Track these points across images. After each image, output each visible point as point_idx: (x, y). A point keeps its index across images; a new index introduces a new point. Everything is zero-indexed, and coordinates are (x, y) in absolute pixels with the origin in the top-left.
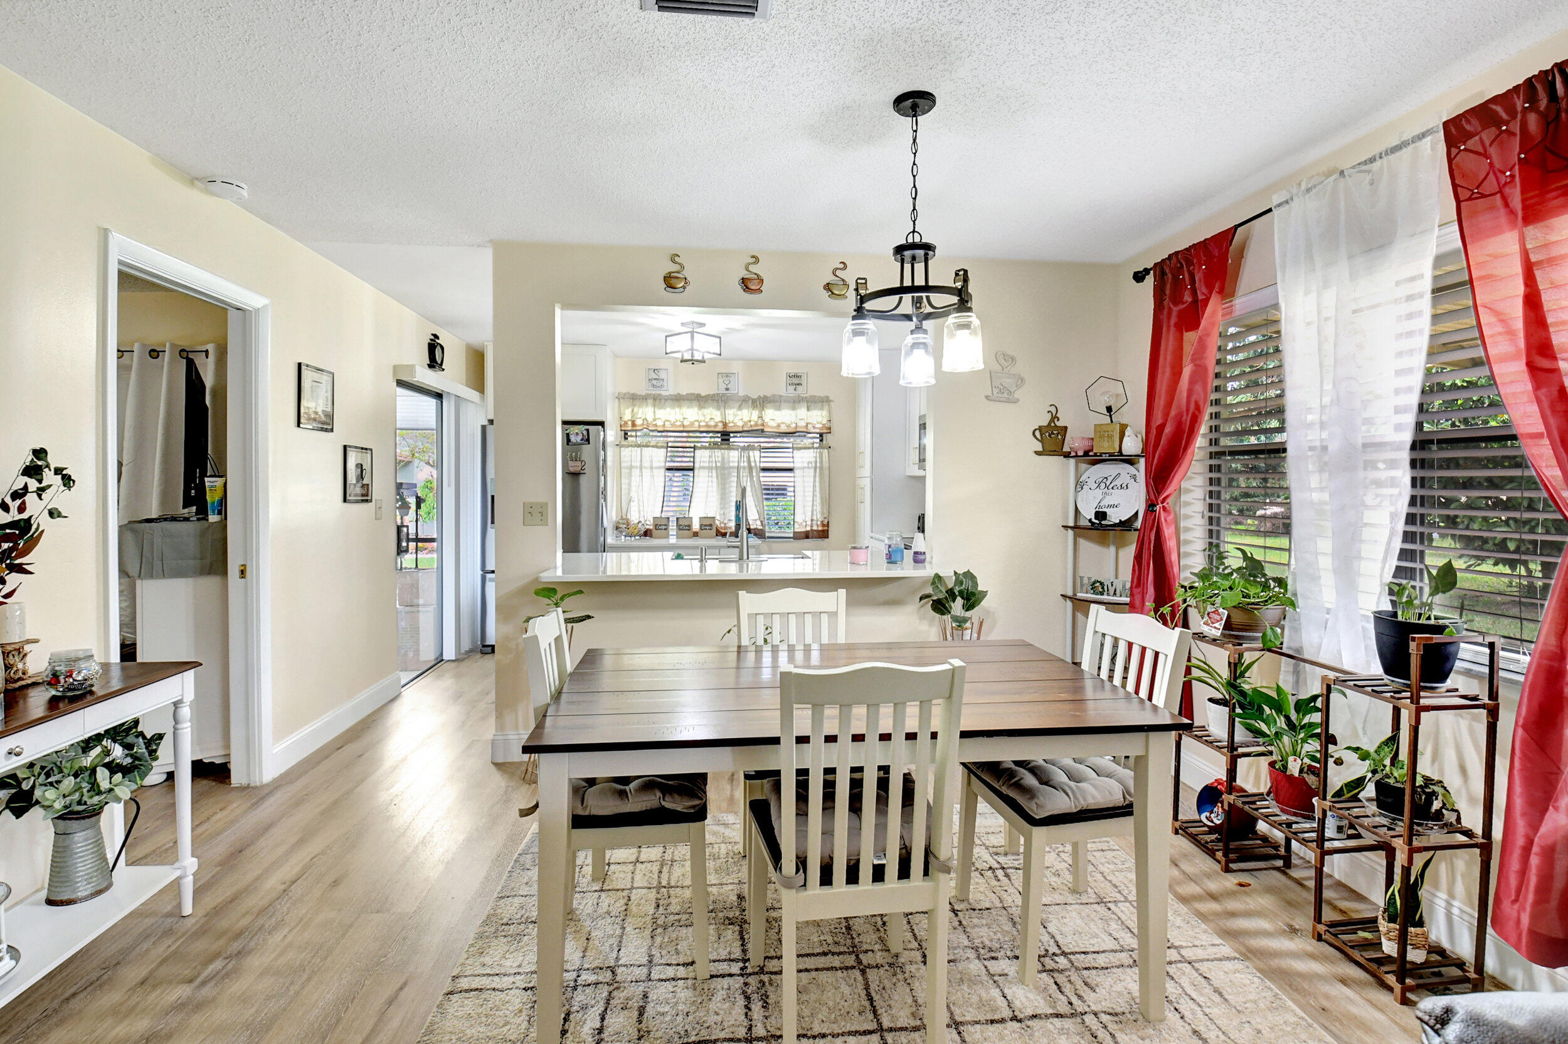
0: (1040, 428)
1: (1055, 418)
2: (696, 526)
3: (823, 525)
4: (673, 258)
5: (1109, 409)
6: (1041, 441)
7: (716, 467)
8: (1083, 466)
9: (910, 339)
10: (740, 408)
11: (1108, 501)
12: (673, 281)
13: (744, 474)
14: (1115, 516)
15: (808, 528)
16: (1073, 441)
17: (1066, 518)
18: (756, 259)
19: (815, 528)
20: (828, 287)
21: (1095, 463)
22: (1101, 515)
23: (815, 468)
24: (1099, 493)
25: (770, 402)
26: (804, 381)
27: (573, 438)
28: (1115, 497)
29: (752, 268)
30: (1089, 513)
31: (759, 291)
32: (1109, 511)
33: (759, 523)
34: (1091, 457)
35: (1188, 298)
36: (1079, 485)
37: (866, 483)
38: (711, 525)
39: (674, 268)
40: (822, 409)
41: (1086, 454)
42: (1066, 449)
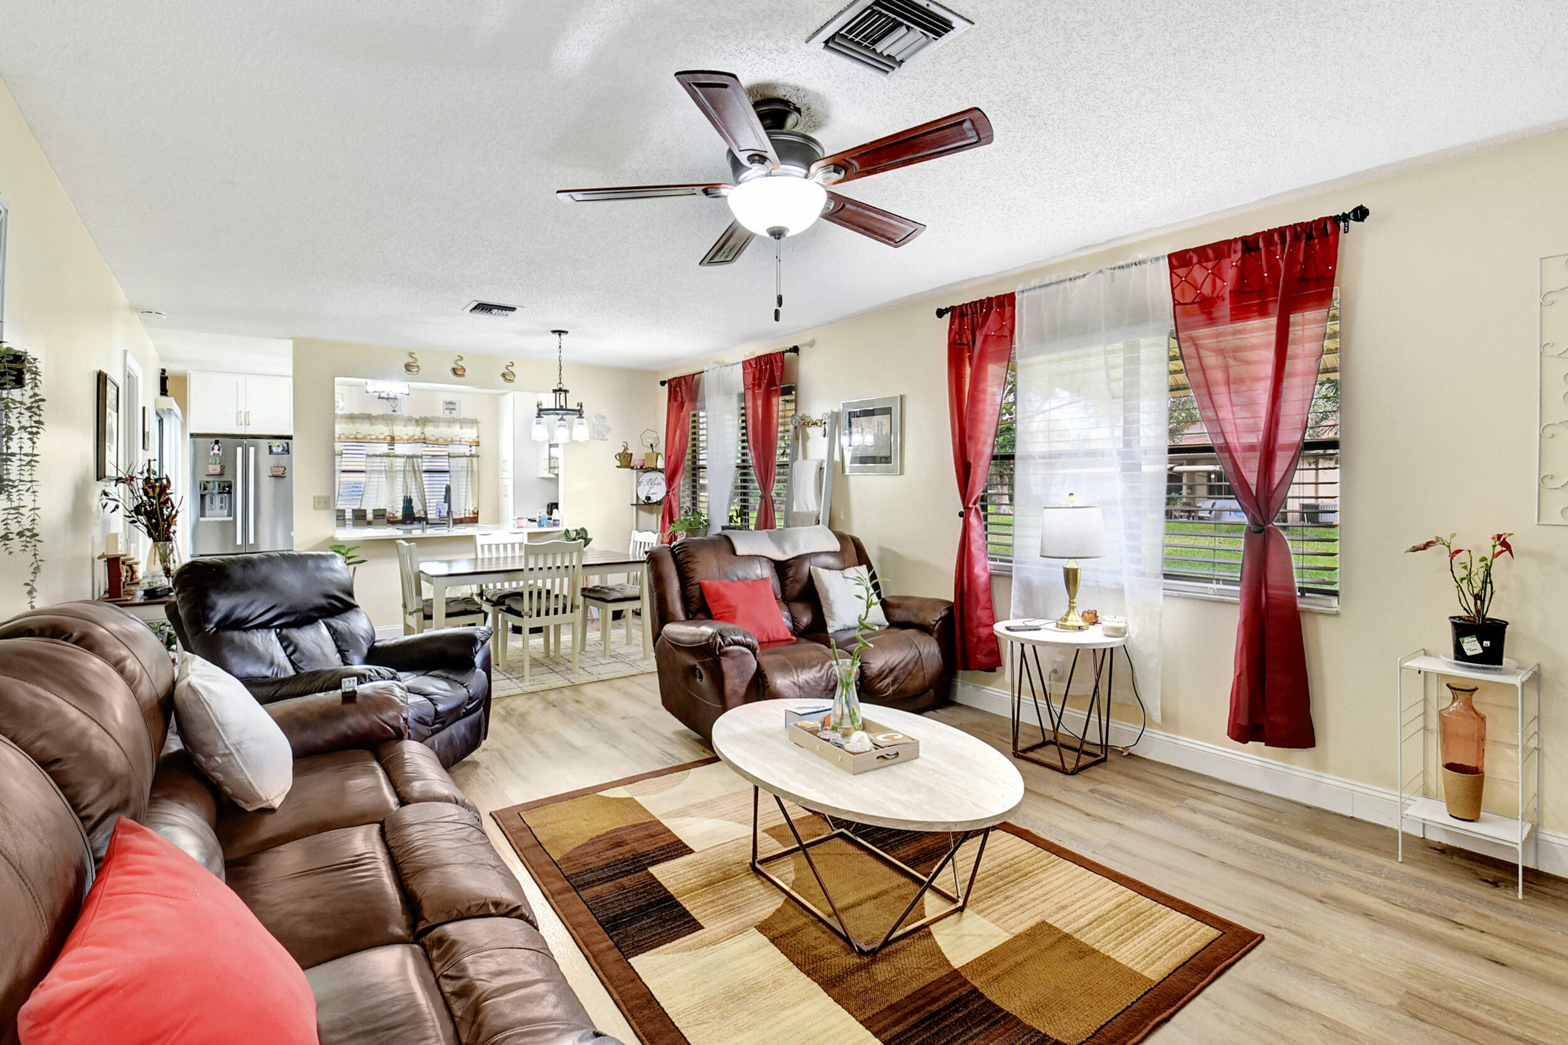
0: (619, 454)
1: (626, 449)
2: (370, 516)
3: (474, 513)
4: (411, 355)
5: (652, 446)
6: (620, 460)
7: (386, 470)
8: (641, 473)
9: (559, 423)
10: (405, 426)
11: (652, 491)
12: (410, 368)
13: (410, 475)
14: (655, 499)
15: (463, 516)
16: (635, 461)
17: (632, 500)
18: (461, 358)
19: (467, 515)
20: (504, 375)
21: (645, 472)
22: (648, 498)
23: (468, 471)
24: (647, 487)
25: (430, 421)
26: (457, 407)
27: (274, 450)
28: (655, 489)
29: (459, 363)
30: (643, 498)
31: (463, 375)
32: (652, 496)
33: (422, 513)
34: (644, 469)
35: (679, 399)
36: (638, 483)
37: (509, 483)
38: (383, 515)
39: (410, 360)
40: (472, 428)
41: (641, 468)
42: (632, 465)
